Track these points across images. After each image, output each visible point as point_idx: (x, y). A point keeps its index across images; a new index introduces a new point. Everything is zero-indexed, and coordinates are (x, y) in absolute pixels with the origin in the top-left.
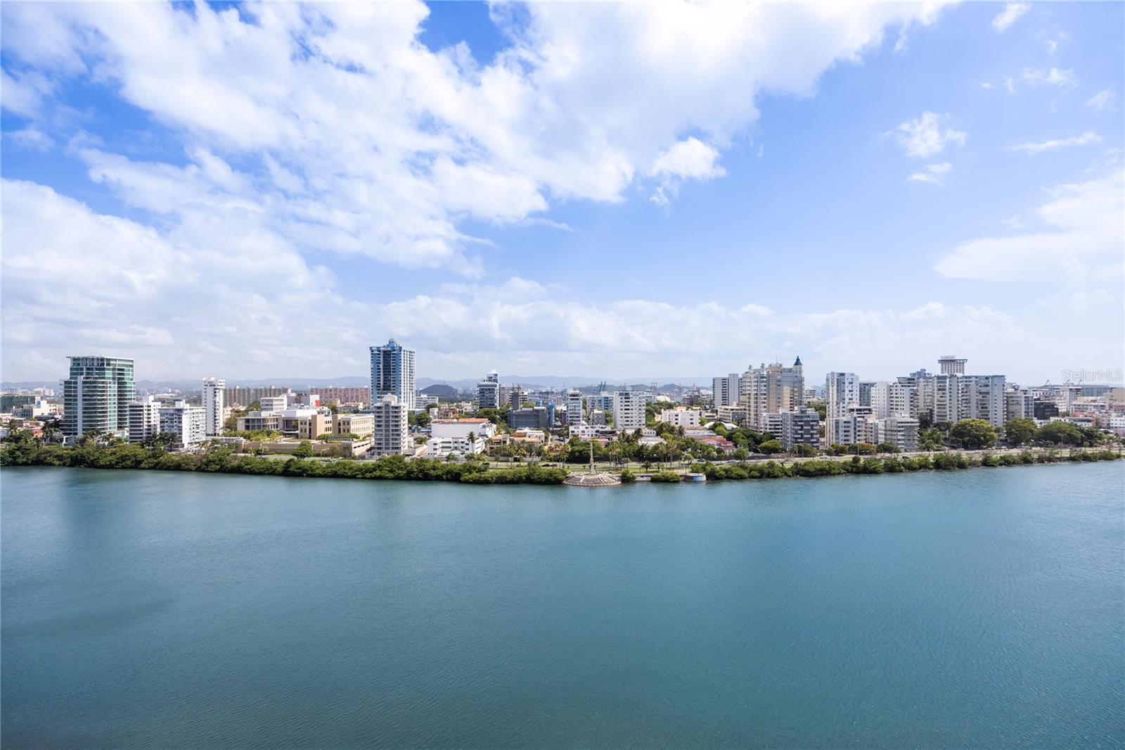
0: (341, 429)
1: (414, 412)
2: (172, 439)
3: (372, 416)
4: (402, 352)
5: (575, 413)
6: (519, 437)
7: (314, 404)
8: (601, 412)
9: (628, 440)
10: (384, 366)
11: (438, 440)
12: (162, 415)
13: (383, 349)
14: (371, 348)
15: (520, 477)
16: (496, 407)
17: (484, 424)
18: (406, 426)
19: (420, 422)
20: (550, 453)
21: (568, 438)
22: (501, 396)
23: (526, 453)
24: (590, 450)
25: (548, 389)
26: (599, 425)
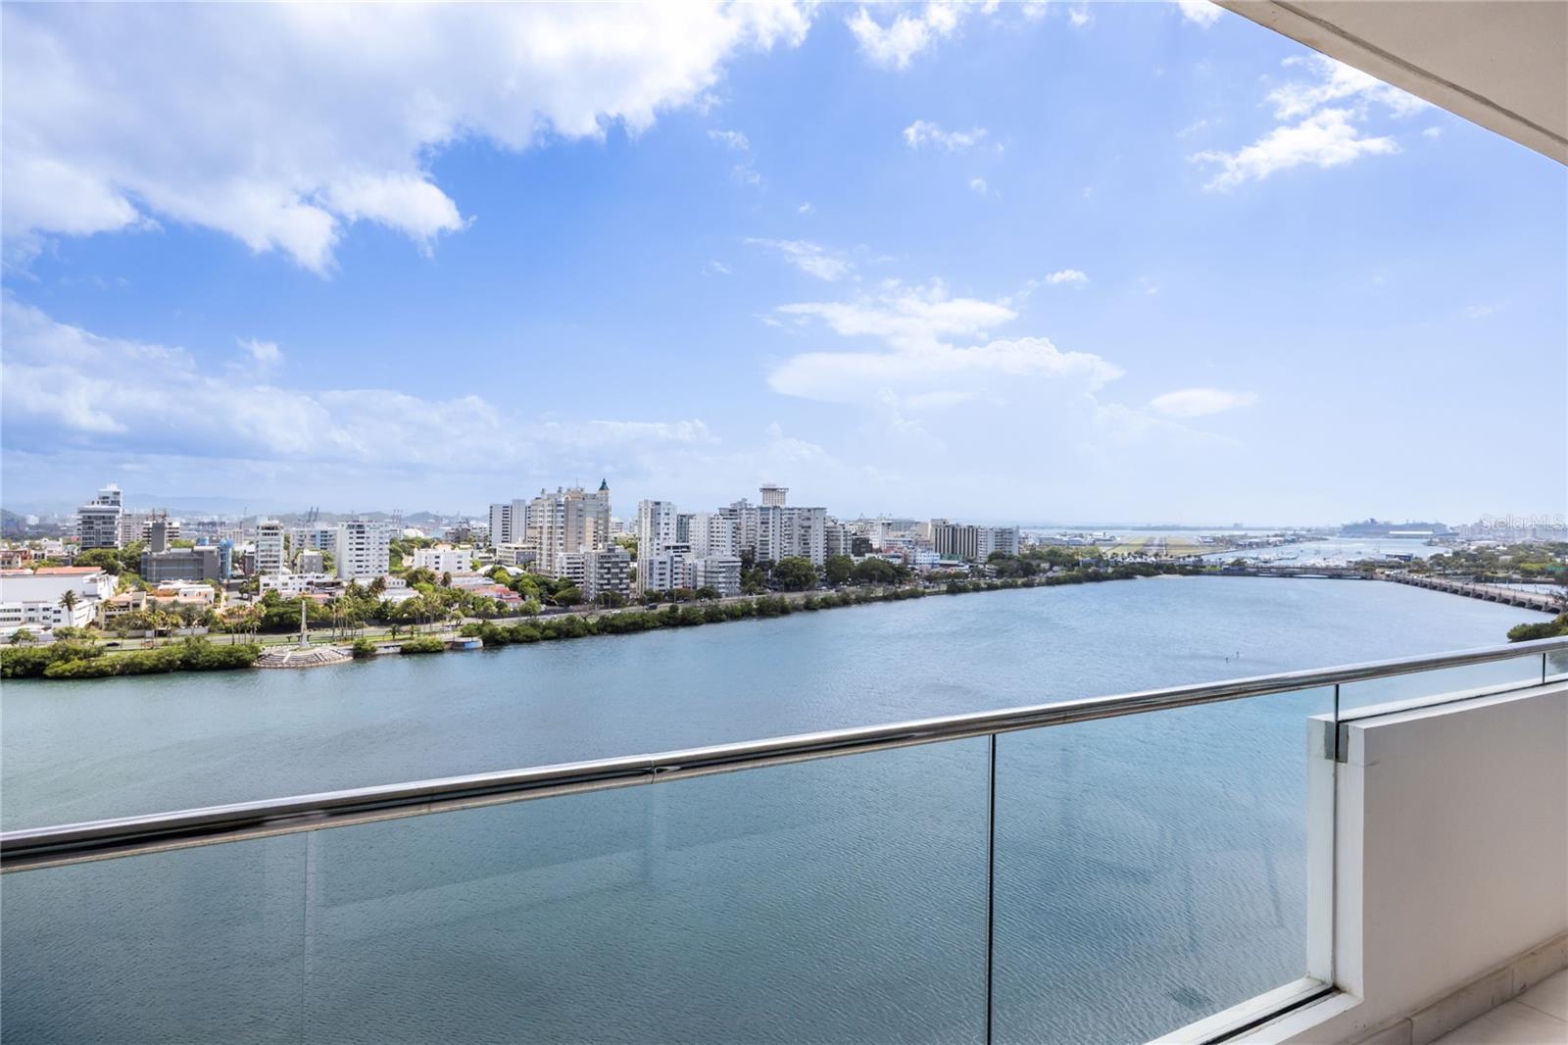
5: (271, 556)
6: (165, 595)
8: (315, 553)
9: (359, 592)
15: (170, 662)
16: (117, 548)
17: (94, 576)
20: (226, 621)
21: (258, 594)
22: (127, 528)
23: (181, 621)
24: (300, 612)
25: (216, 518)
26: (313, 573)
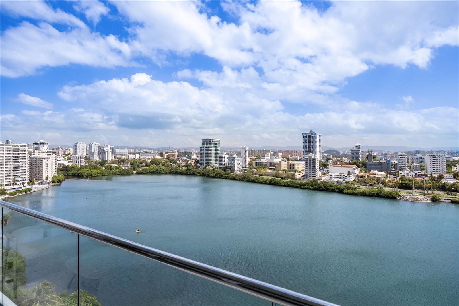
0: (291, 167)
1: (321, 161)
2: (231, 168)
3: (304, 162)
4: (316, 136)
5: (403, 165)
6: (372, 174)
7: (280, 157)
8: (418, 164)
9: (434, 179)
10: (308, 141)
11: (333, 174)
12: (228, 159)
13: (308, 134)
14: (303, 134)
15: (373, 194)
16: (360, 160)
17: (354, 168)
18: (318, 167)
19: (324, 165)
20: (389, 184)
21: (399, 176)
22: (362, 155)
23: (376, 182)
24: (412, 183)
25: (387, 152)
26: (417, 171)
